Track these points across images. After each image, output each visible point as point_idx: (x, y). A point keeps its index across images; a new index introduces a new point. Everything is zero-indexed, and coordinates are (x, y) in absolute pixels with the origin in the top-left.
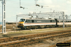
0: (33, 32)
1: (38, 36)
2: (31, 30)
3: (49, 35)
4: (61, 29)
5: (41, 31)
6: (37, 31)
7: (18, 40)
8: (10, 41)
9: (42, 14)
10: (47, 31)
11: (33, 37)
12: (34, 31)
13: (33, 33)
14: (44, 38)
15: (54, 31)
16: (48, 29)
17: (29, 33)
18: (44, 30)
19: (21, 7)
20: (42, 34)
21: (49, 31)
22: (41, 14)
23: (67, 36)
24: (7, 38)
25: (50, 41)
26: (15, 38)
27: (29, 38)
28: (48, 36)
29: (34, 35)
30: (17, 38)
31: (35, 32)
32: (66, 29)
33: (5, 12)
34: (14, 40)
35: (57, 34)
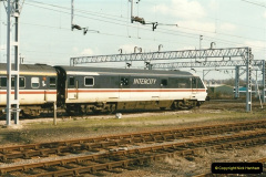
0: (123, 124)
1: (138, 138)
2: (120, 116)
3: (182, 136)
4: (238, 115)
5: (156, 119)
6: (141, 119)
7: (56, 153)
8: (23, 157)
9: (167, 56)
10: (179, 121)
11: (116, 144)
12: (128, 120)
13: (122, 127)
14: (161, 150)
15: (206, 121)
16: (184, 115)
17: (108, 127)
18: (168, 117)
19: (77, 27)
20: (155, 134)
21: (187, 120)
22: (161, 56)
23: (253, 145)
24: (16, 145)
25: (178, 163)
26: (46, 145)
27: (101, 146)
28: (176, 142)
29: (125, 137)
30: (52, 148)
31: (131, 123)
32: (257, 114)
33: (16, 44)
34: (41, 155)
35: (215, 133)
